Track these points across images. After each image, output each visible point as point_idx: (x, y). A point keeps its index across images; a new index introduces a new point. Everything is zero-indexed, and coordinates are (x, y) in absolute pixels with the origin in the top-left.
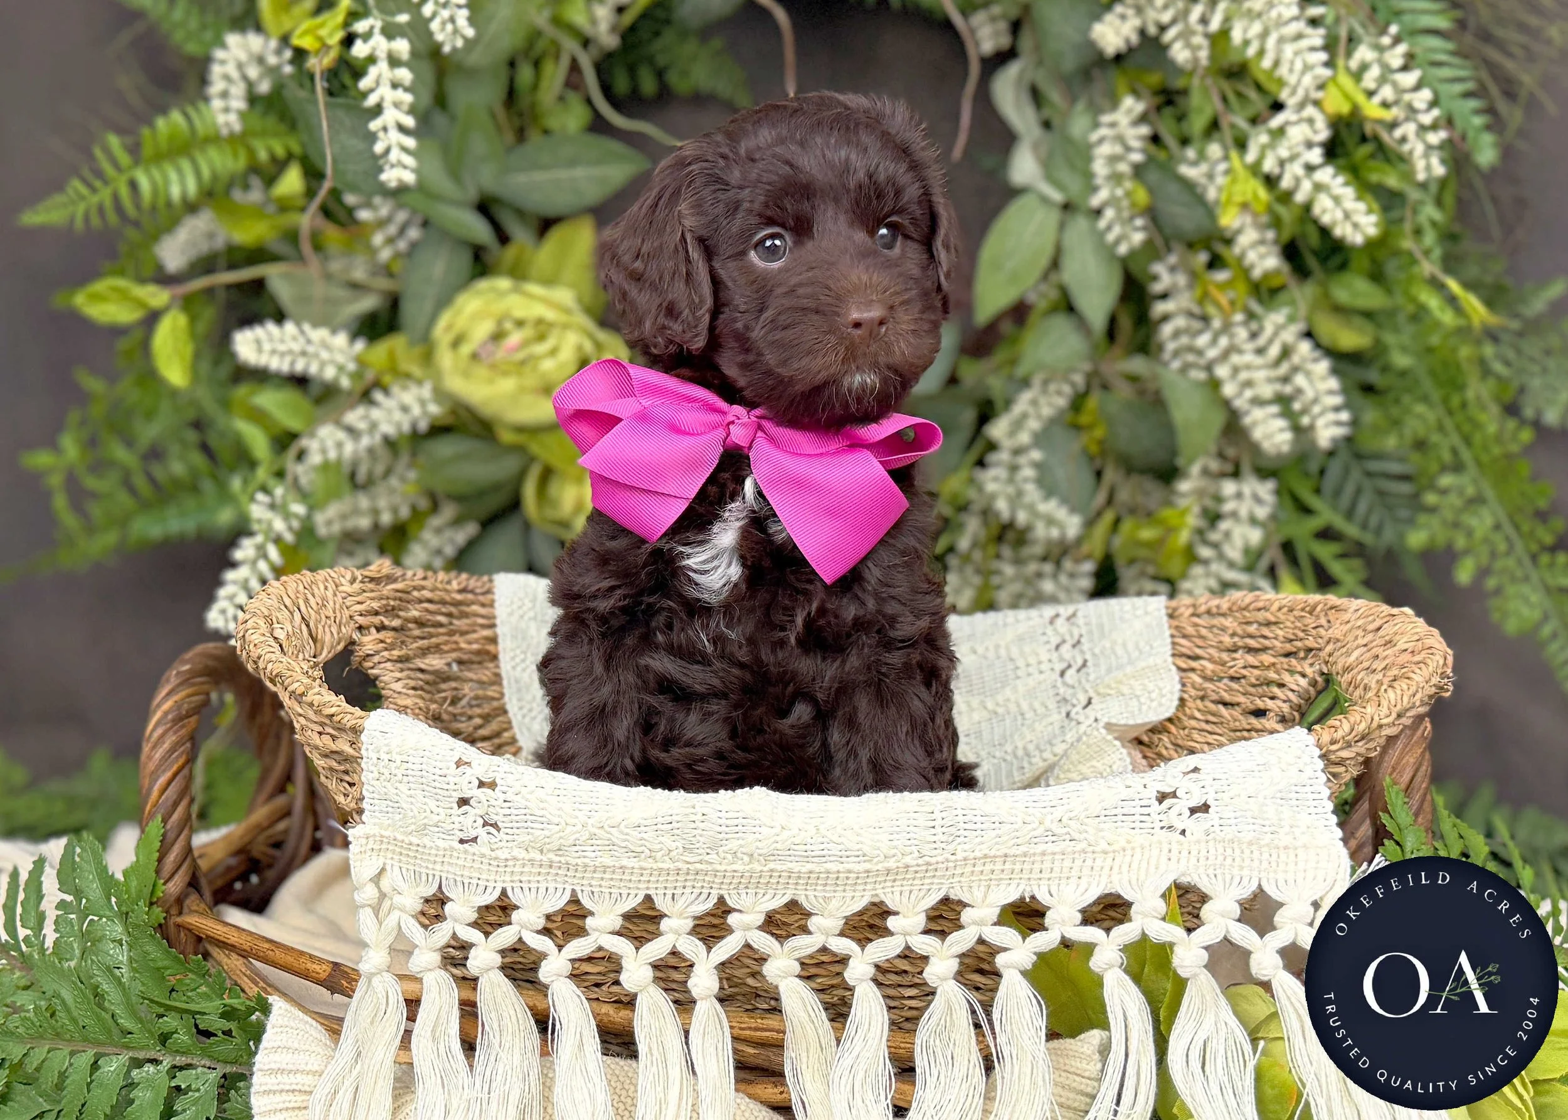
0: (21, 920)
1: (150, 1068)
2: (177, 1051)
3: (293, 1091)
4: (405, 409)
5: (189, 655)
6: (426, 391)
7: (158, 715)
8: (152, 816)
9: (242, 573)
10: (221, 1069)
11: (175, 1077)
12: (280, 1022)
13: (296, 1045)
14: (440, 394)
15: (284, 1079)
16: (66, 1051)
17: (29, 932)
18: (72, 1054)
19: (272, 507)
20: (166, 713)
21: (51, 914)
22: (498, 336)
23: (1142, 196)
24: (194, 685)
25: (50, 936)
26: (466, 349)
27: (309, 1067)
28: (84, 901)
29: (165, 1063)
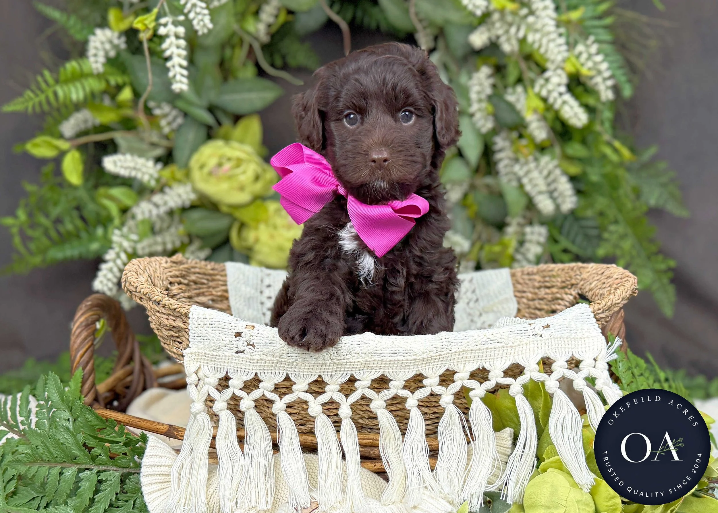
0: (20, 413)
1: (87, 472)
2: (100, 464)
3: (159, 475)
4: (179, 196)
5: (89, 298)
6: (189, 188)
7: (78, 324)
8: (77, 367)
9: (110, 265)
10: (121, 471)
11: (100, 475)
12: (153, 444)
13: (160, 454)
14: (195, 190)
15: (156, 469)
16: (47, 467)
17: (23, 418)
18: (50, 468)
19: (123, 236)
20: (82, 323)
21: (34, 410)
22: (220, 165)
23: (490, 108)
24: (92, 311)
25: (34, 419)
26: (206, 170)
27: (166, 464)
28: (50, 403)
29: (95, 469)
